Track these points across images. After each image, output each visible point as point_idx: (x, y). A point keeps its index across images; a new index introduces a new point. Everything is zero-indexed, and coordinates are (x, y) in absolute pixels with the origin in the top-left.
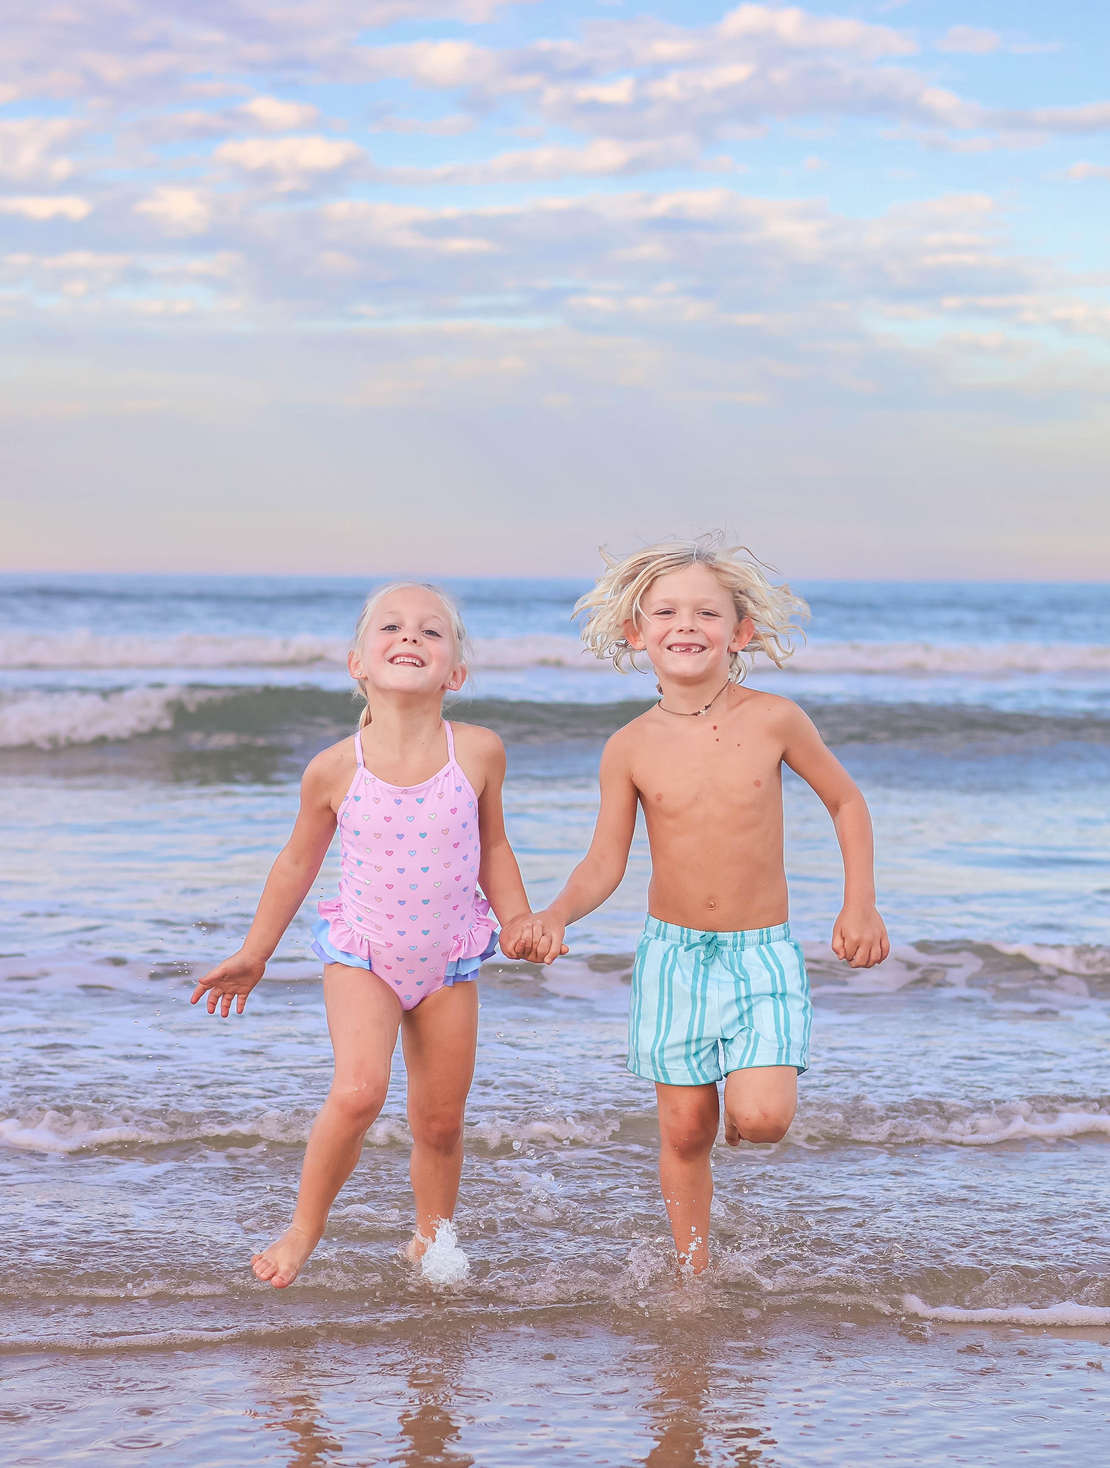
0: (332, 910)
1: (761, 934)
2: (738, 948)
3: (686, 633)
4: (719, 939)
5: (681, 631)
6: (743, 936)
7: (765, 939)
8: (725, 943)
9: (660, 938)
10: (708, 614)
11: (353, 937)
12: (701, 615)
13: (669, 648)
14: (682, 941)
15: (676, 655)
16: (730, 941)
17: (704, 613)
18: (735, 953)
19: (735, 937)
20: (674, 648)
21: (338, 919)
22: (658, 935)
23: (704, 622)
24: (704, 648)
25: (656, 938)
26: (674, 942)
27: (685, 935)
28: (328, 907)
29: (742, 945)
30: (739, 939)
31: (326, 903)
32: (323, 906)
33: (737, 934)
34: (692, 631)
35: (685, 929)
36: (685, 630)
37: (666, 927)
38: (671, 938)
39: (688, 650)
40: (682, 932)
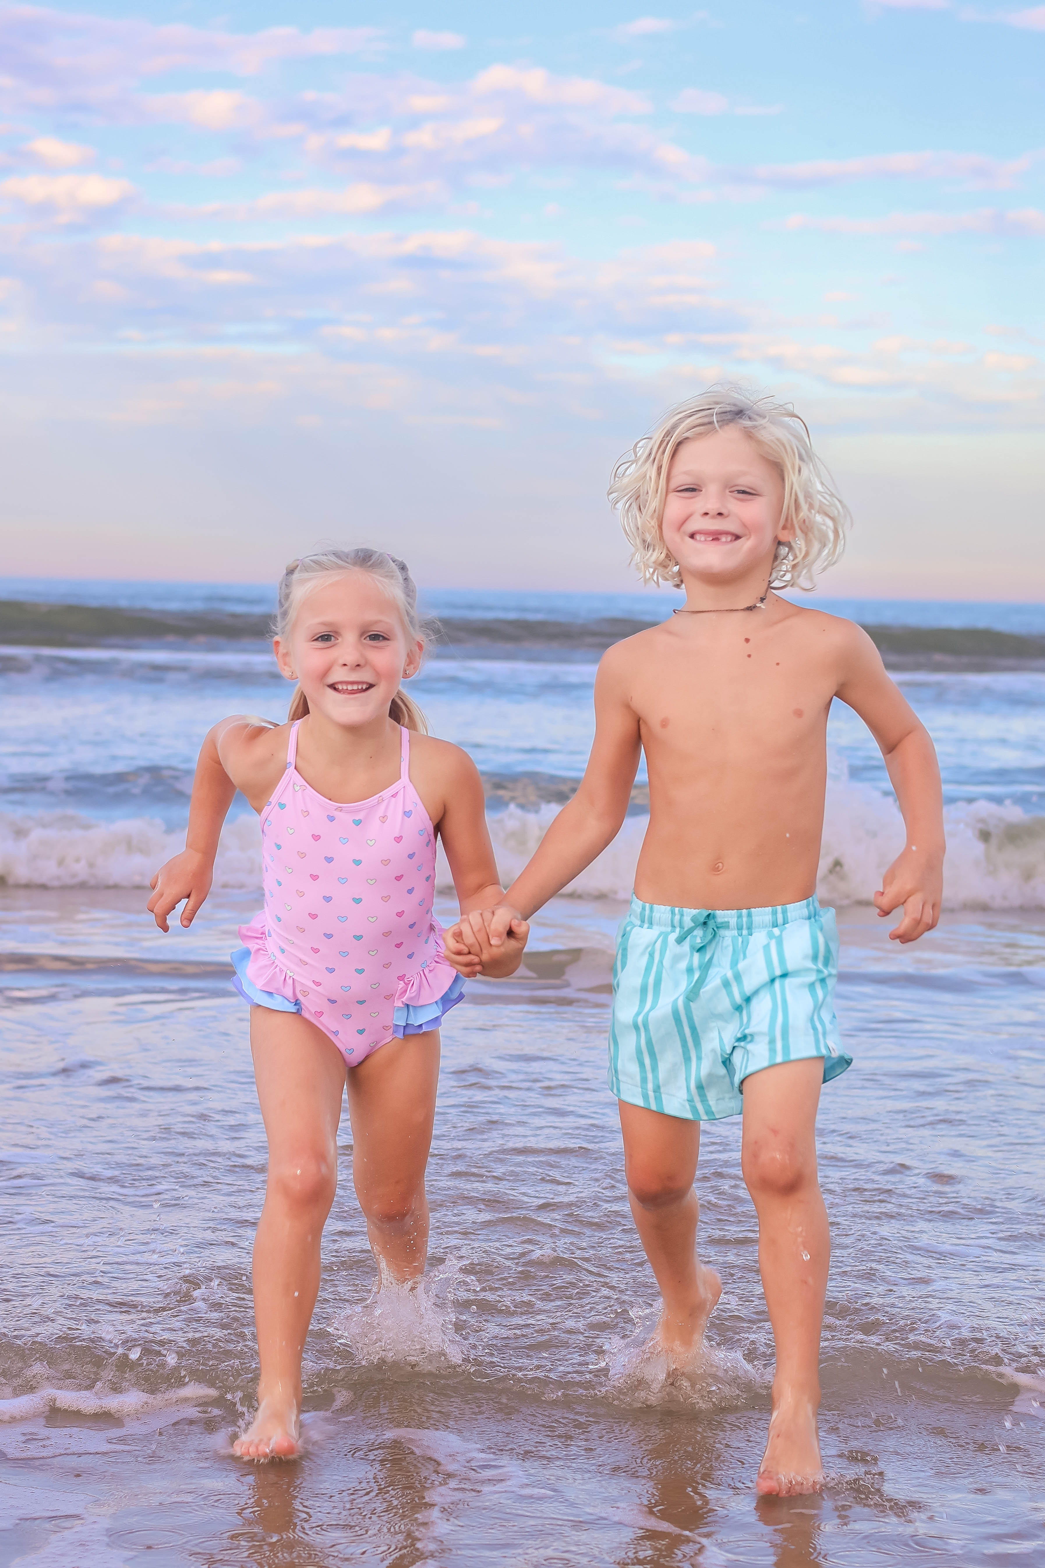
0: (257, 938)
1: (775, 913)
2: (745, 932)
3: (713, 517)
4: (719, 920)
5: (706, 514)
6: (749, 915)
7: (780, 920)
8: (726, 926)
9: (646, 925)
10: (744, 492)
11: (275, 972)
12: (736, 494)
13: (692, 536)
14: (673, 926)
15: (699, 546)
16: (733, 922)
17: (739, 492)
18: (740, 939)
19: (740, 916)
20: (698, 537)
21: (259, 949)
22: (643, 921)
23: (739, 503)
24: (737, 537)
25: (642, 926)
26: (663, 929)
27: (677, 917)
28: (250, 934)
29: (750, 928)
30: (745, 919)
31: (248, 929)
32: (244, 932)
33: (741, 914)
34: (720, 514)
35: (677, 909)
36: (711, 513)
37: (651, 910)
38: (659, 924)
39: (716, 539)
40: (673, 913)
